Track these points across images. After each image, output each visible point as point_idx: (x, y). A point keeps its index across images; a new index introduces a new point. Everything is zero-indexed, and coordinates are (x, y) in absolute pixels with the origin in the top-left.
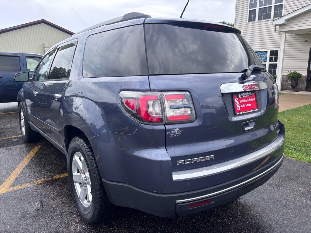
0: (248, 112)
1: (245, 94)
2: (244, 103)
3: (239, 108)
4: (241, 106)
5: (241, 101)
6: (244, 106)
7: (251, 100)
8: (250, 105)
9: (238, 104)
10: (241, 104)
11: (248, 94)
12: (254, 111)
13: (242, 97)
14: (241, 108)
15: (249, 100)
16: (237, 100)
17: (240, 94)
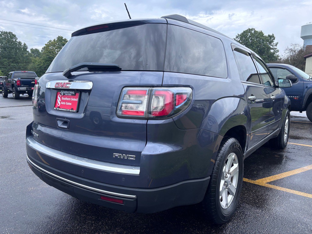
0: (64, 110)
1: (67, 92)
2: (65, 101)
3: (59, 104)
4: (62, 103)
5: (63, 99)
6: (64, 103)
7: (73, 99)
8: (70, 104)
9: (60, 100)
10: (62, 101)
11: (70, 92)
12: (71, 111)
13: (64, 94)
14: (61, 104)
15: (71, 99)
16: (59, 96)
17: (63, 92)
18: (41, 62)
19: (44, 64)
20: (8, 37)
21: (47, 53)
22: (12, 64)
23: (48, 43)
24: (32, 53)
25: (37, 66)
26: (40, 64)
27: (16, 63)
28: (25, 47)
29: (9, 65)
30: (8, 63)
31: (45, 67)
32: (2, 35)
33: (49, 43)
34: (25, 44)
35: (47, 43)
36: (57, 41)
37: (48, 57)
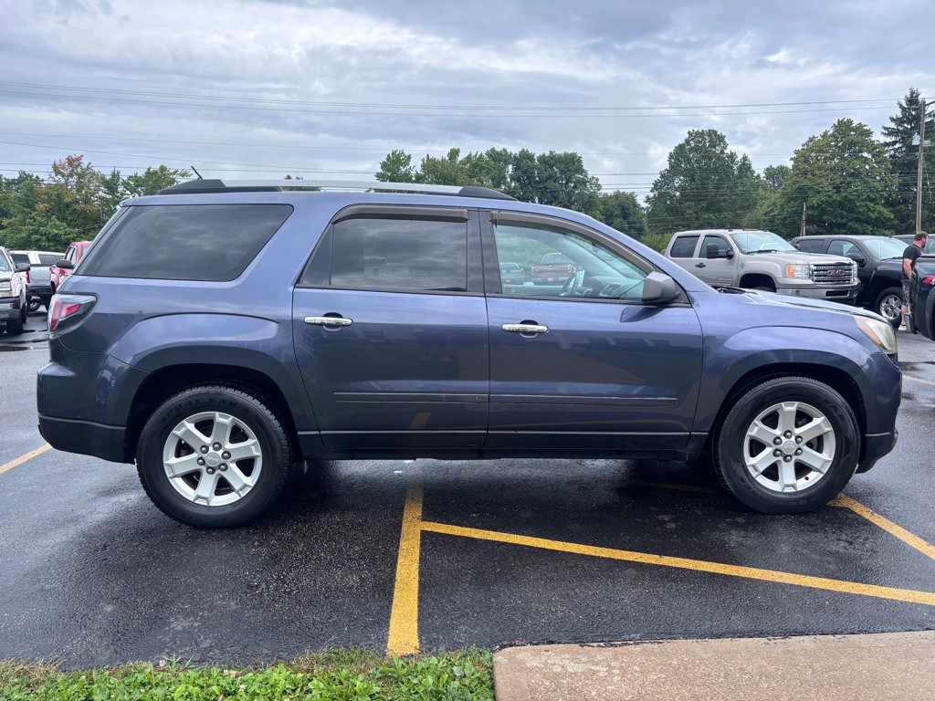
18: (775, 204)
19: (783, 210)
20: (705, 143)
21: (797, 175)
22: (706, 216)
23: (803, 145)
24: (767, 178)
25: (764, 217)
26: (772, 211)
27: (714, 212)
28: (745, 167)
29: (697, 219)
30: (696, 213)
31: (785, 218)
32: (692, 142)
33: (808, 145)
34: (745, 158)
35: (800, 148)
36: (833, 135)
37: (795, 187)
